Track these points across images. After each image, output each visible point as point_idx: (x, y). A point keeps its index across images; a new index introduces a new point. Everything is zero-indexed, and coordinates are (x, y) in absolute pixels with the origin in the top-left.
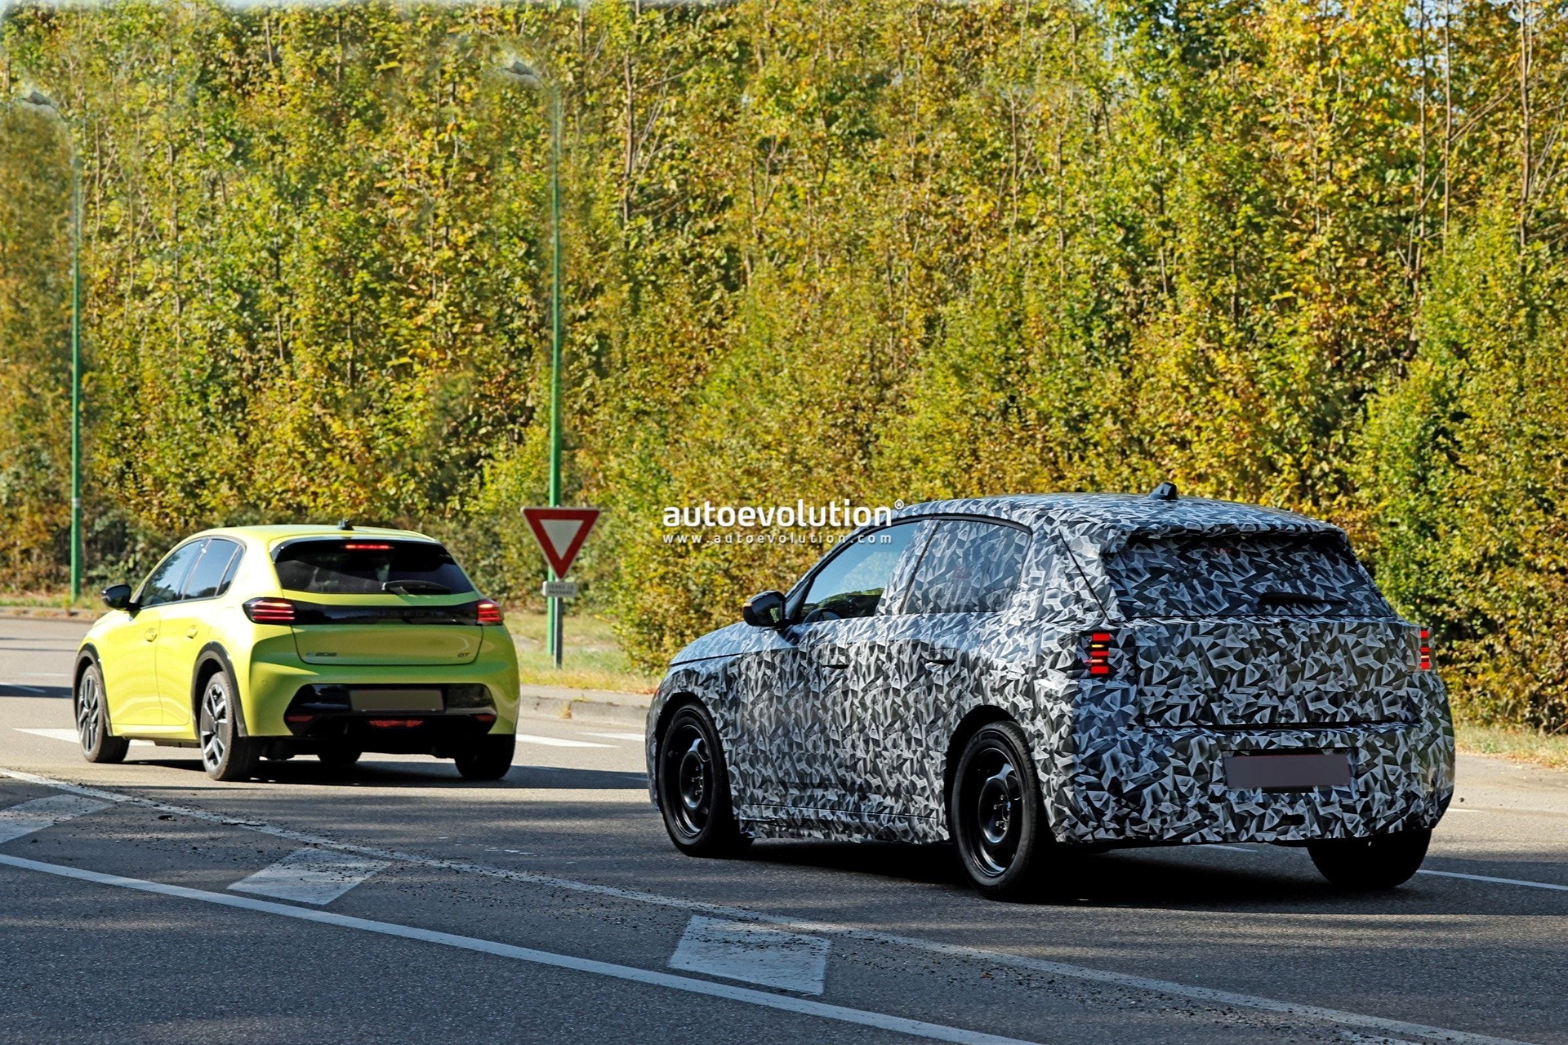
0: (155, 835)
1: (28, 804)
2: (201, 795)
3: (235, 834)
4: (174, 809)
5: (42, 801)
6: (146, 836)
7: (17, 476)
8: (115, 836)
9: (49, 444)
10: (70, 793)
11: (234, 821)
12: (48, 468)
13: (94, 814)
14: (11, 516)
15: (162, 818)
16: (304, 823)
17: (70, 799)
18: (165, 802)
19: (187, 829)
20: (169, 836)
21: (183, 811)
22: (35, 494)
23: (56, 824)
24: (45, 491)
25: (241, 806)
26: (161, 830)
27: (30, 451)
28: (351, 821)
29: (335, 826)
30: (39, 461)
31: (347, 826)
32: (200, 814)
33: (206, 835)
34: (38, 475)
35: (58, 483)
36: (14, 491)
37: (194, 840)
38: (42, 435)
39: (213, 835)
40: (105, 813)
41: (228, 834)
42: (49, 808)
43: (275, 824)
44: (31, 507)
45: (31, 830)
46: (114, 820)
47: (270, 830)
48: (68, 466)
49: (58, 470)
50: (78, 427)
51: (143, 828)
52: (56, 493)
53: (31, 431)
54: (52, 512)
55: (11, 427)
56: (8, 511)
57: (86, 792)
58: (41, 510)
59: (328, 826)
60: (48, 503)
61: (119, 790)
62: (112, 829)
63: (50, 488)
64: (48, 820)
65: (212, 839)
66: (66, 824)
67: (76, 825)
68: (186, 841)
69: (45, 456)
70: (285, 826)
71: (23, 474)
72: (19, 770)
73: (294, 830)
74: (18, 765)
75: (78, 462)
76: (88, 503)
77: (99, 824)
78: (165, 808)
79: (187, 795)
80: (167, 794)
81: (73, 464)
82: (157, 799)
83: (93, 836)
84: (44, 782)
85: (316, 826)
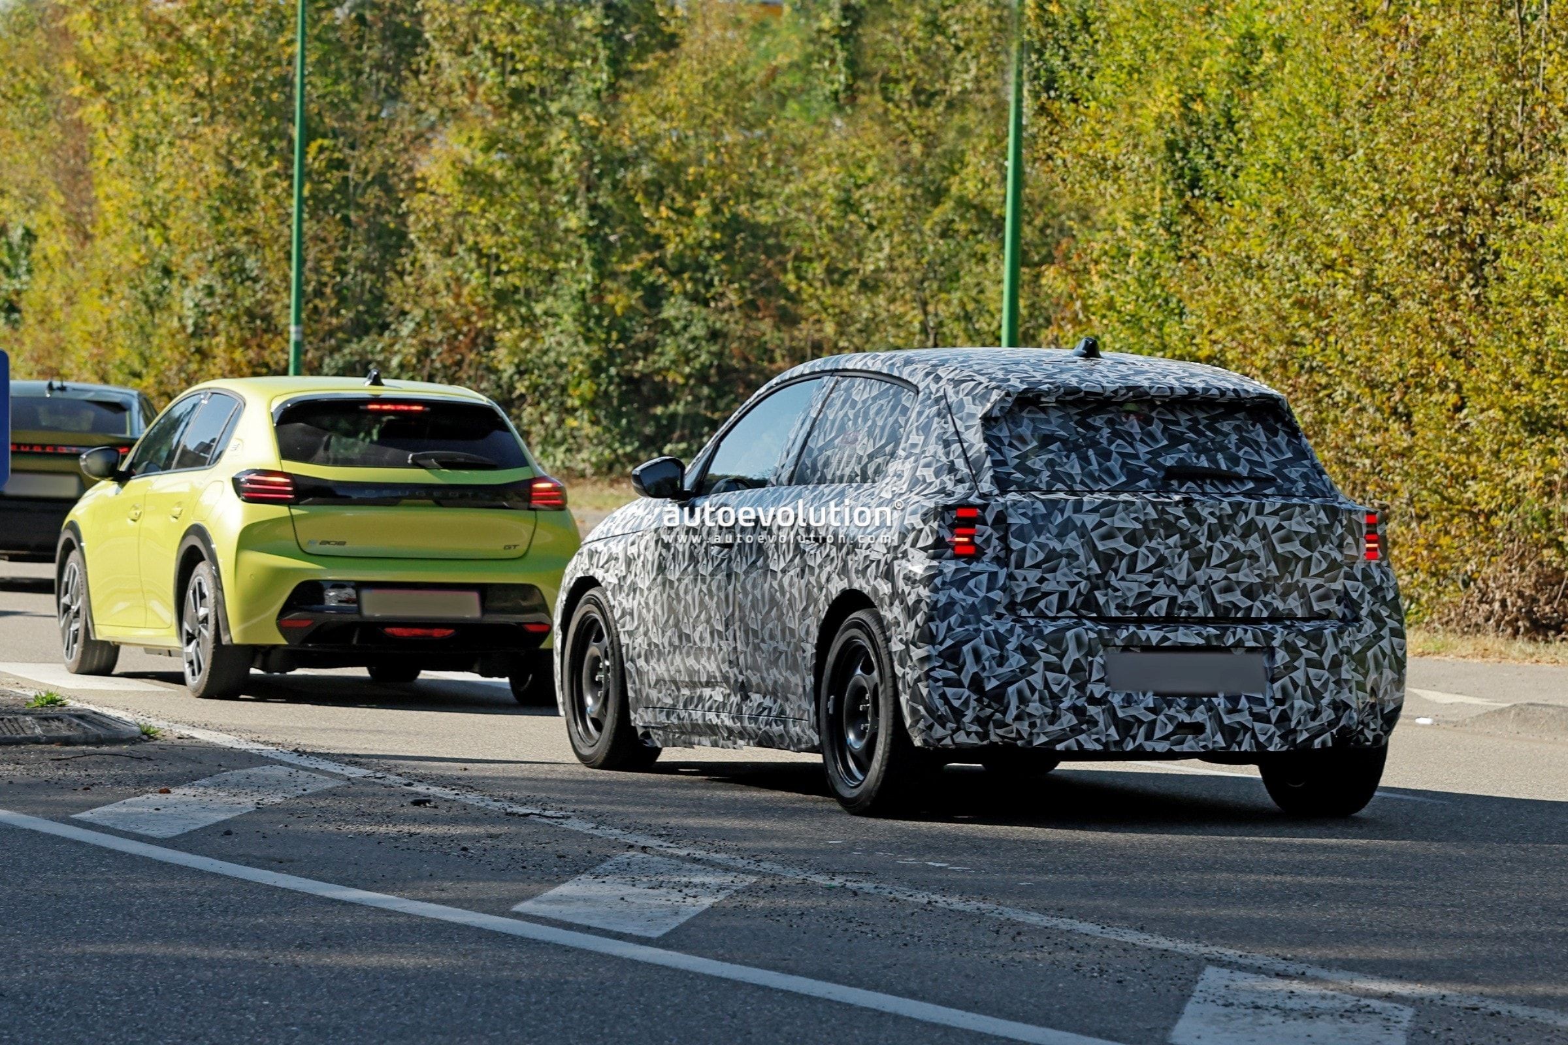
0: (406, 829)
1: (220, 778)
2: (475, 770)
3: (524, 830)
4: (434, 790)
5: (238, 774)
6: (393, 830)
7: (210, 291)
8: (346, 828)
9: (257, 246)
10: (281, 763)
11: (523, 810)
12: (255, 280)
13: (317, 795)
14: (199, 350)
15: (417, 803)
16: (628, 815)
17: (280, 772)
18: (422, 779)
19: (455, 821)
20: (428, 830)
21: (449, 794)
22: (235, 318)
23: (259, 809)
24: (251, 315)
25: (535, 788)
26: (414, 820)
27: (229, 254)
28: (698, 815)
29: (673, 821)
30: (242, 270)
31: (691, 822)
32: (472, 798)
33: (481, 830)
34: (240, 290)
35: (270, 302)
36: (204, 314)
37: (464, 837)
38: (247, 231)
39: (492, 830)
40: (332, 794)
41: (513, 829)
42: (250, 784)
43: (583, 815)
44: (230, 338)
45: (222, 817)
46: (346, 805)
47: (575, 825)
48: (286, 278)
49: (269, 284)
50: (300, 221)
51: (389, 818)
52: (267, 318)
53: (232, 225)
54: (260, 346)
55: (203, 218)
56: (195, 343)
57: (305, 762)
58: (244, 343)
59: (662, 821)
60: (254, 331)
61: (354, 760)
62: (342, 818)
63: (258, 310)
64: (248, 802)
65: (491, 836)
66: (275, 809)
67: (290, 812)
68: (451, 838)
69: (251, 263)
70: (599, 819)
71: (219, 289)
72: (206, 727)
73: (612, 825)
74: (204, 720)
75: (300, 273)
76: (314, 333)
77: (323, 810)
78: (421, 788)
79: (455, 769)
80: (424, 768)
81: (293, 275)
82: (409, 775)
83: (313, 827)
84: (244, 746)
85: (646, 821)
